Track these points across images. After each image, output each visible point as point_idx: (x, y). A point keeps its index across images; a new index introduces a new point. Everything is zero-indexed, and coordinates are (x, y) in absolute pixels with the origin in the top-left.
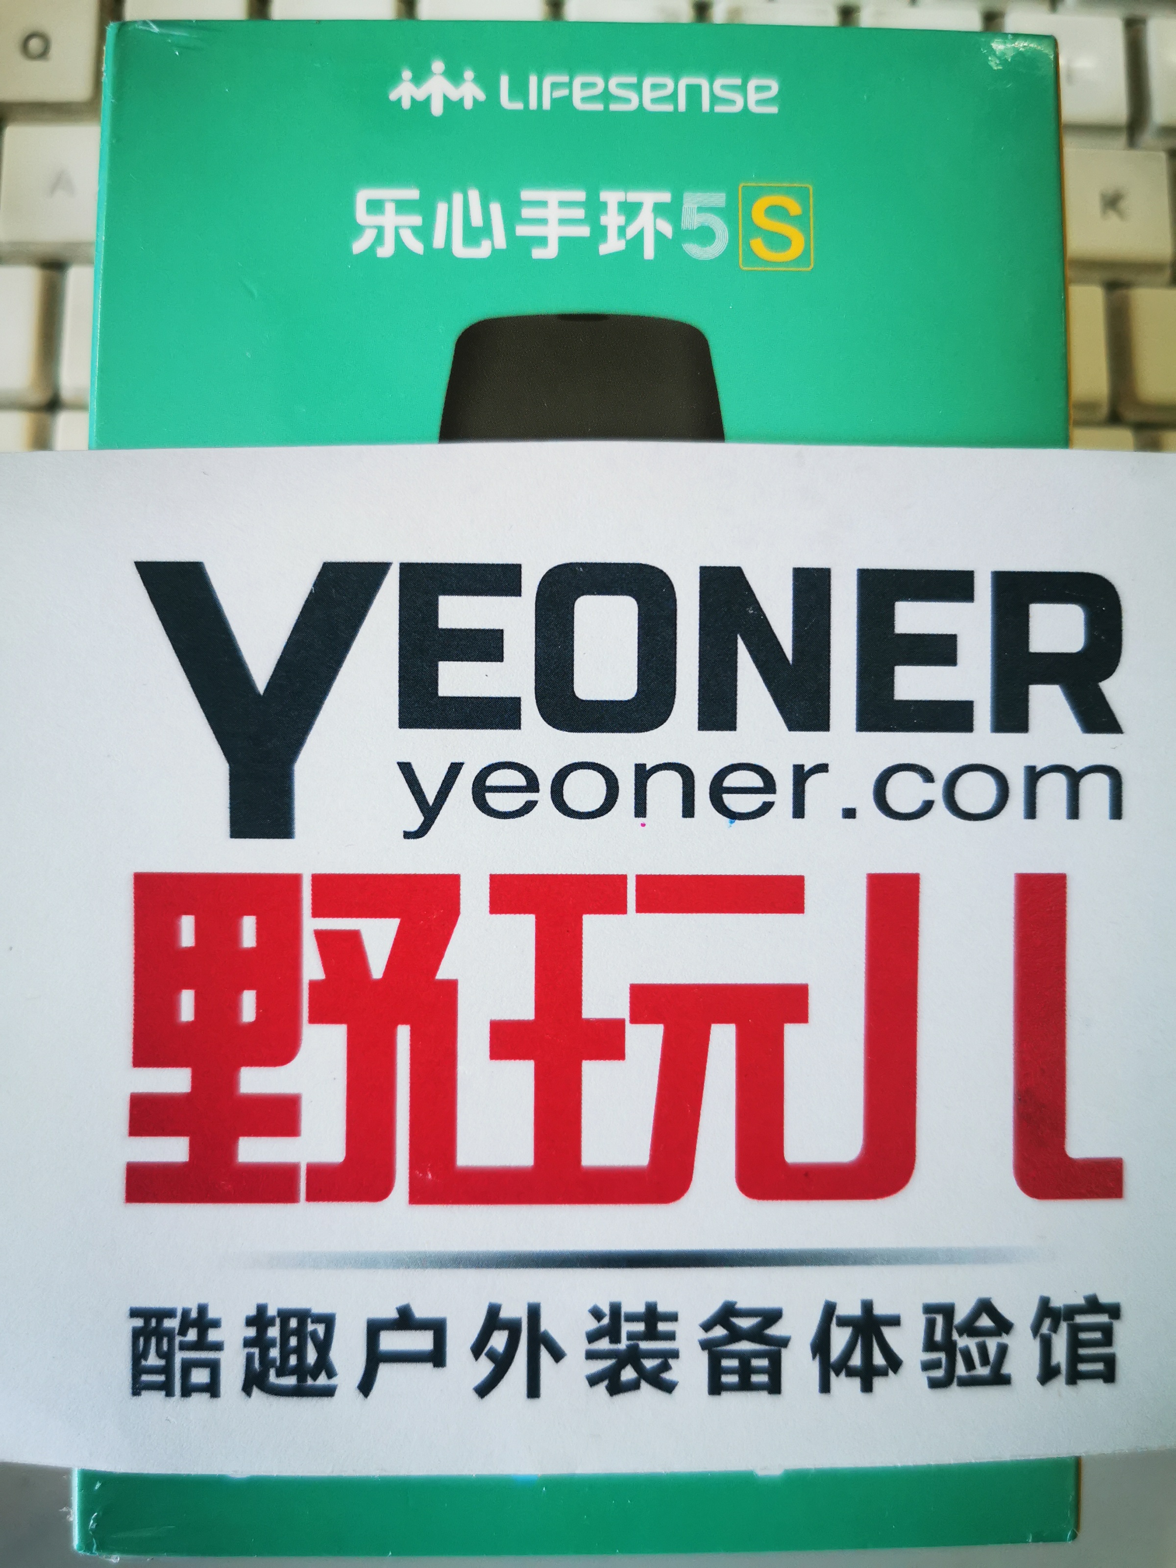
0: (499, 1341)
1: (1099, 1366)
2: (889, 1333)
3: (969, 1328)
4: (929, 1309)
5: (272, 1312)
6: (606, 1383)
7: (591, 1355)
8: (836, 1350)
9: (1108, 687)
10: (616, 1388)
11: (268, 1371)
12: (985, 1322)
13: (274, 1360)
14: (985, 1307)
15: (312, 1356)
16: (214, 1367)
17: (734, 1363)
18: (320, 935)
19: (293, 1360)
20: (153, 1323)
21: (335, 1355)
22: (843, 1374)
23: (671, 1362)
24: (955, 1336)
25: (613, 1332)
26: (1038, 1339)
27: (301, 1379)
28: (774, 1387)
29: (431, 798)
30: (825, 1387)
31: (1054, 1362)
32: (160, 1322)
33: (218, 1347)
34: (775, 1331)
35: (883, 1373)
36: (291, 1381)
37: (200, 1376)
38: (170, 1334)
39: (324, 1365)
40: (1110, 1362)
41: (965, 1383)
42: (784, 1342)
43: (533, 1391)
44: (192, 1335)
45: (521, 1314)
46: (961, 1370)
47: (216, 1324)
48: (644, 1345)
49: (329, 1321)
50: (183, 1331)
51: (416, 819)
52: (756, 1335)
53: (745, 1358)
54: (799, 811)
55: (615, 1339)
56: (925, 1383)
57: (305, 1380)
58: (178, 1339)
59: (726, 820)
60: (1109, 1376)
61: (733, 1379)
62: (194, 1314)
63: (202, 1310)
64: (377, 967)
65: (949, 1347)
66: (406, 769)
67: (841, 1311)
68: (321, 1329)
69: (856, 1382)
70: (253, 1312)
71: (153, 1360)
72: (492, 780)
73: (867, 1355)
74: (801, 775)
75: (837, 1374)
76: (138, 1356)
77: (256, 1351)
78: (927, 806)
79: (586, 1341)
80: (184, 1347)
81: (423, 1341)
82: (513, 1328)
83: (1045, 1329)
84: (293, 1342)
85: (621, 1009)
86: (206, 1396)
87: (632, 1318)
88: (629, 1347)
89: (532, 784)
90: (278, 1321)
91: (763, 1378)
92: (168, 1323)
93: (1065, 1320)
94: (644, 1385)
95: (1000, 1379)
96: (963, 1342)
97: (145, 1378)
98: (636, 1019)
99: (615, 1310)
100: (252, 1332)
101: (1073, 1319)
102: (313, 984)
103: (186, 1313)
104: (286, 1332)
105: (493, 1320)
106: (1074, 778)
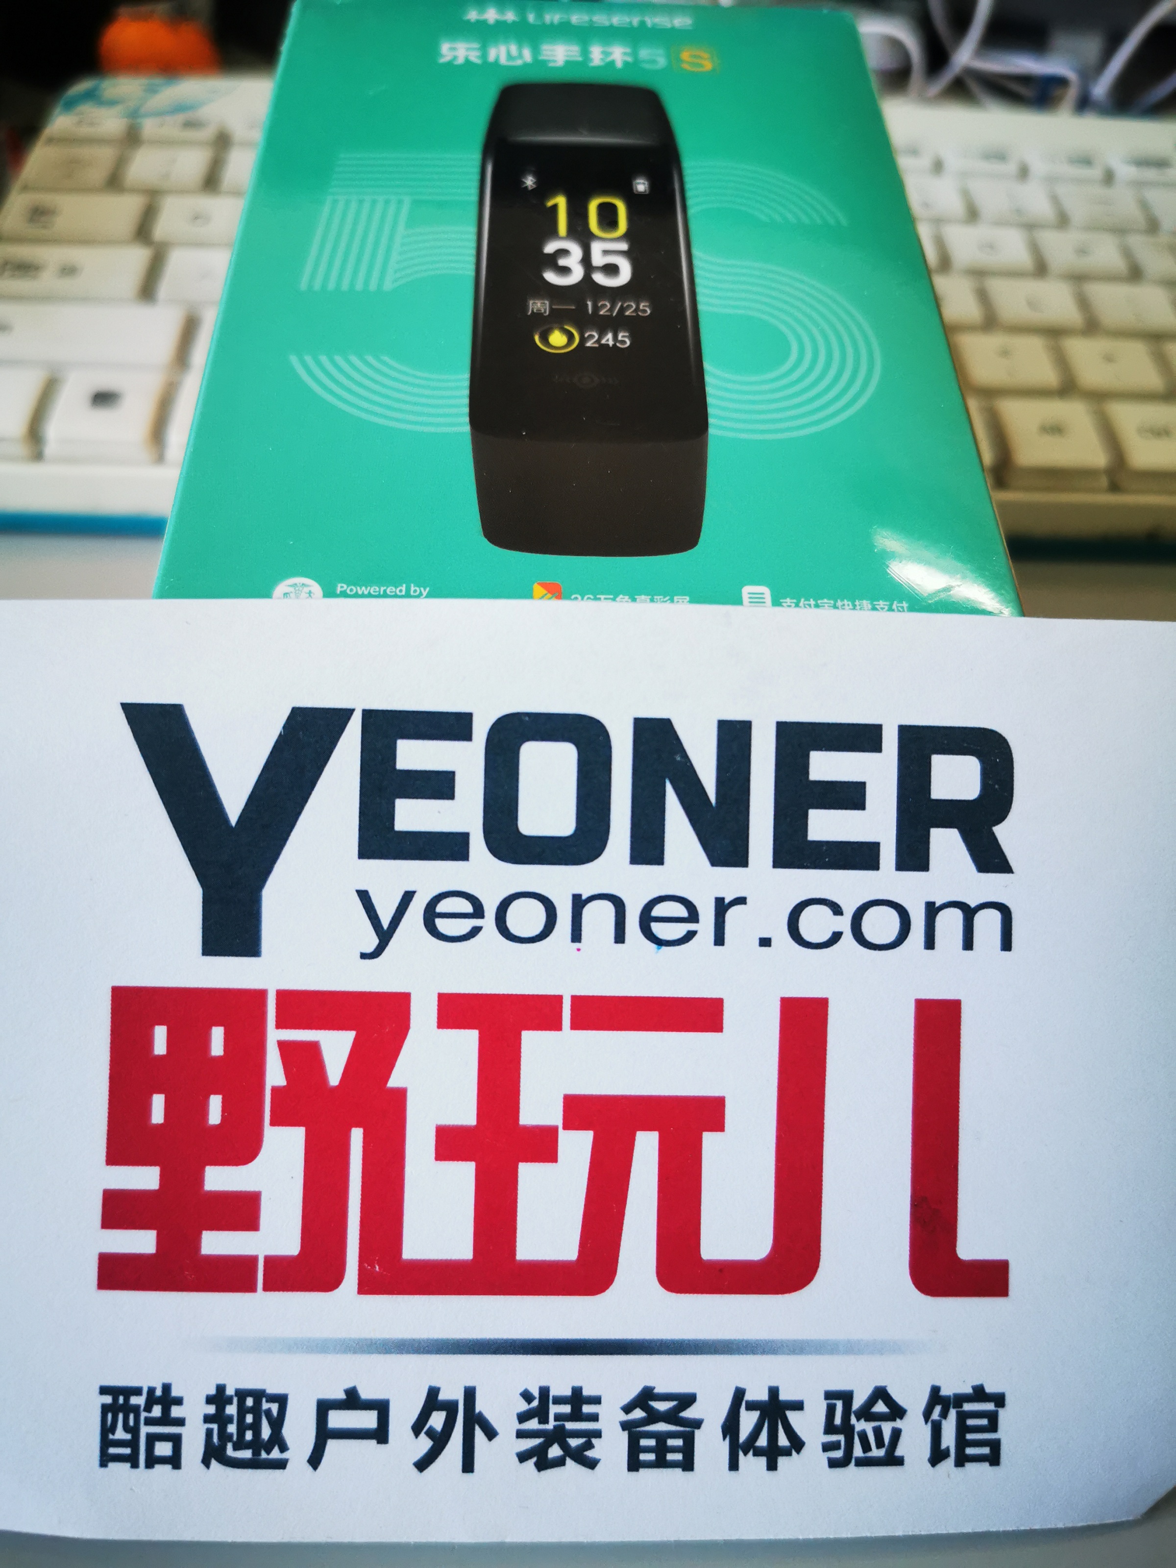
0: (437, 1420)
1: (986, 1450)
2: (792, 1416)
3: (866, 1413)
4: (829, 1395)
5: (230, 1391)
6: (534, 1459)
7: (521, 1434)
8: (744, 1435)
9: (1000, 831)
10: (544, 1464)
11: (226, 1445)
12: (880, 1407)
13: (231, 1435)
14: (881, 1394)
15: (266, 1432)
16: (176, 1440)
17: (652, 1442)
18: (283, 1046)
19: (249, 1435)
20: (121, 1400)
21: (287, 1432)
22: (751, 1453)
23: (594, 1441)
24: (853, 1420)
25: (541, 1413)
26: (929, 1424)
27: (256, 1453)
28: (688, 1465)
29: (385, 923)
30: (734, 1465)
31: (944, 1446)
32: (127, 1400)
33: (180, 1422)
34: (689, 1414)
35: (787, 1452)
36: (247, 1454)
37: (163, 1449)
38: (136, 1409)
39: (278, 1441)
40: (995, 1446)
41: (862, 1463)
42: (697, 1424)
43: (468, 1466)
44: (157, 1411)
45: (459, 1396)
46: (858, 1451)
47: (179, 1401)
48: (570, 1426)
49: (282, 1400)
50: (148, 1408)
51: (371, 942)
52: (671, 1417)
53: (661, 1438)
54: (719, 940)
55: (544, 1420)
56: (826, 1463)
57: (260, 1454)
58: (144, 1415)
59: (654, 946)
60: (994, 1459)
61: (651, 1457)
62: (159, 1393)
63: (167, 1388)
64: (334, 1076)
65: (847, 1429)
66: (364, 896)
67: (748, 1397)
68: (274, 1408)
69: (763, 1461)
70: (213, 1391)
71: (120, 1434)
72: (442, 907)
73: (773, 1437)
74: (722, 907)
75: (745, 1454)
76: (106, 1430)
77: (215, 1427)
78: (836, 937)
79: (517, 1421)
80: (149, 1422)
81: (368, 1420)
82: (450, 1408)
83: (936, 1415)
84: (249, 1419)
85: (554, 1117)
86: (168, 1467)
87: (558, 1401)
88: (555, 1427)
89: (478, 911)
90: (235, 1400)
91: (678, 1457)
92: (134, 1400)
93: (954, 1408)
94: (569, 1461)
95: (893, 1460)
96: (860, 1425)
97: (112, 1450)
98: (569, 1125)
99: (544, 1392)
100: (211, 1410)
101: (961, 1407)
102: (275, 1090)
103: (151, 1391)
104: (242, 1410)
105: (432, 1401)
106: (969, 913)
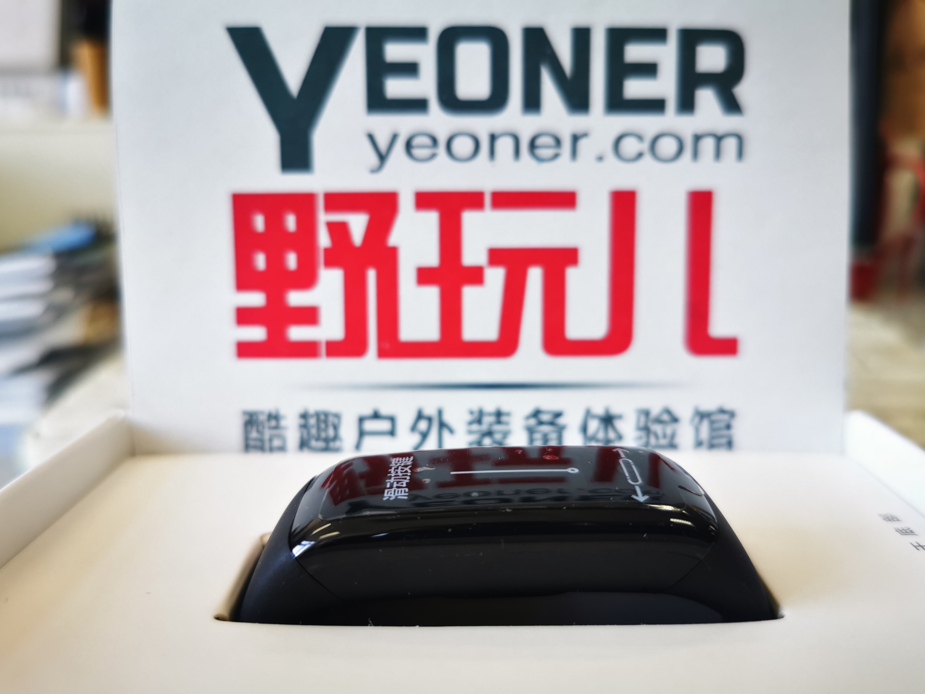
0: (423, 425)
1: (724, 441)
2: (618, 423)
4: (639, 412)
5: (310, 412)
7: (469, 433)
8: (591, 431)
9: (737, 91)
11: (311, 439)
12: (666, 417)
13: (313, 435)
14: (667, 410)
15: (331, 432)
16: (282, 438)
17: (539, 437)
18: (328, 224)
19: (323, 434)
20: (253, 418)
21: (342, 431)
23: (508, 437)
24: (650, 424)
25: (479, 421)
26: (693, 427)
27: (328, 444)
29: (383, 151)
31: (701, 439)
32: (256, 418)
33: (285, 428)
34: (560, 421)
36: (323, 444)
37: (277, 442)
38: (262, 422)
39: (338, 437)
40: (731, 438)
42: (564, 427)
44: (273, 423)
45: (434, 414)
47: (283, 417)
48: (495, 428)
49: (338, 416)
50: (268, 422)
51: (376, 162)
52: (552, 423)
53: (545, 435)
54: (573, 157)
55: (481, 424)
57: (330, 444)
58: (266, 425)
59: (537, 162)
62: (272, 413)
63: (278, 411)
65: (647, 430)
66: (371, 138)
67: (594, 412)
68: (334, 420)
70: (301, 412)
71: (255, 435)
72: (415, 142)
74: (575, 139)
76: (247, 433)
77: (304, 430)
79: (466, 425)
80: (269, 428)
81: (385, 425)
82: (430, 419)
84: (322, 426)
85: (483, 260)
86: (282, 453)
87: (490, 414)
88: (487, 428)
89: (435, 144)
90: (313, 417)
92: (261, 418)
93: (707, 418)
95: (671, 446)
96: (654, 427)
97: (251, 444)
98: (490, 265)
99: (481, 409)
100: (301, 422)
101: (712, 417)
102: (326, 250)
104: (318, 422)
105: (420, 416)
106: (719, 139)
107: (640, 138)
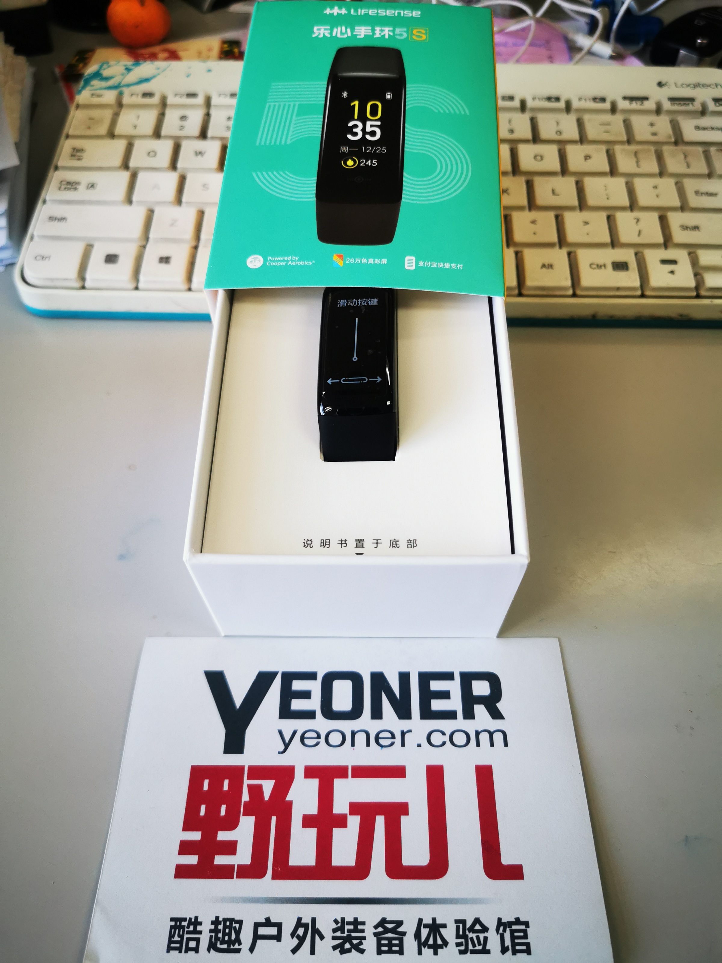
0: (301, 931)
1: (524, 948)
2: (442, 930)
3: (472, 929)
4: (457, 921)
5: (221, 919)
6: (339, 949)
7: (334, 938)
8: (423, 938)
9: (499, 705)
10: (343, 951)
11: (217, 942)
12: (478, 927)
13: (220, 938)
14: (477, 921)
15: (233, 937)
16: (198, 940)
17: (386, 942)
18: (249, 786)
19: (226, 938)
20: (178, 923)
21: (242, 937)
22: (427, 947)
23: (363, 941)
24: (467, 933)
25: (342, 929)
26: (499, 935)
27: (229, 946)
28: (401, 952)
29: (287, 741)
30: (420, 953)
31: (506, 945)
32: (180, 923)
33: (200, 932)
34: (400, 929)
35: (441, 947)
36: (225, 946)
37: (192, 944)
38: (183, 927)
39: (238, 941)
40: (528, 945)
41: (473, 952)
42: (404, 934)
43: (313, 952)
44: (191, 928)
45: (309, 921)
46: (470, 947)
47: (200, 924)
48: (353, 934)
49: (240, 922)
50: (188, 927)
51: (282, 748)
52: (393, 931)
53: (390, 939)
54: (403, 745)
55: (343, 932)
56: (458, 952)
57: (230, 946)
58: (186, 929)
59: (380, 748)
60: (528, 951)
61: (386, 948)
62: (193, 920)
63: (196, 918)
65: (465, 936)
66: (280, 732)
67: (424, 922)
68: (237, 926)
69: (431, 951)
70: (214, 919)
71: (176, 938)
72: (306, 735)
73: (435, 940)
74: (403, 734)
75: (424, 947)
76: (171, 936)
77: (213, 934)
79: (332, 933)
80: (188, 933)
81: (273, 931)
82: (306, 926)
83: (501, 931)
84: (227, 931)
85: (346, 810)
86: (194, 952)
87: (349, 923)
88: (347, 935)
89: (319, 736)
90: (222, 923)
91: (397, 948)
92: (185, 924)
93: (508, 928)
94: (353, 950)
95: (485, 951)
96: (471, 935)
97: (172, 945)
98: (351, 813)
99: (343, 919)
100: (213, 927)
101: (511, 927)
102: (245, 803)
103: (190, 919)
104: (225, 927)
105: (299, 923)
106: (491, 734)
107: (444, 734)
